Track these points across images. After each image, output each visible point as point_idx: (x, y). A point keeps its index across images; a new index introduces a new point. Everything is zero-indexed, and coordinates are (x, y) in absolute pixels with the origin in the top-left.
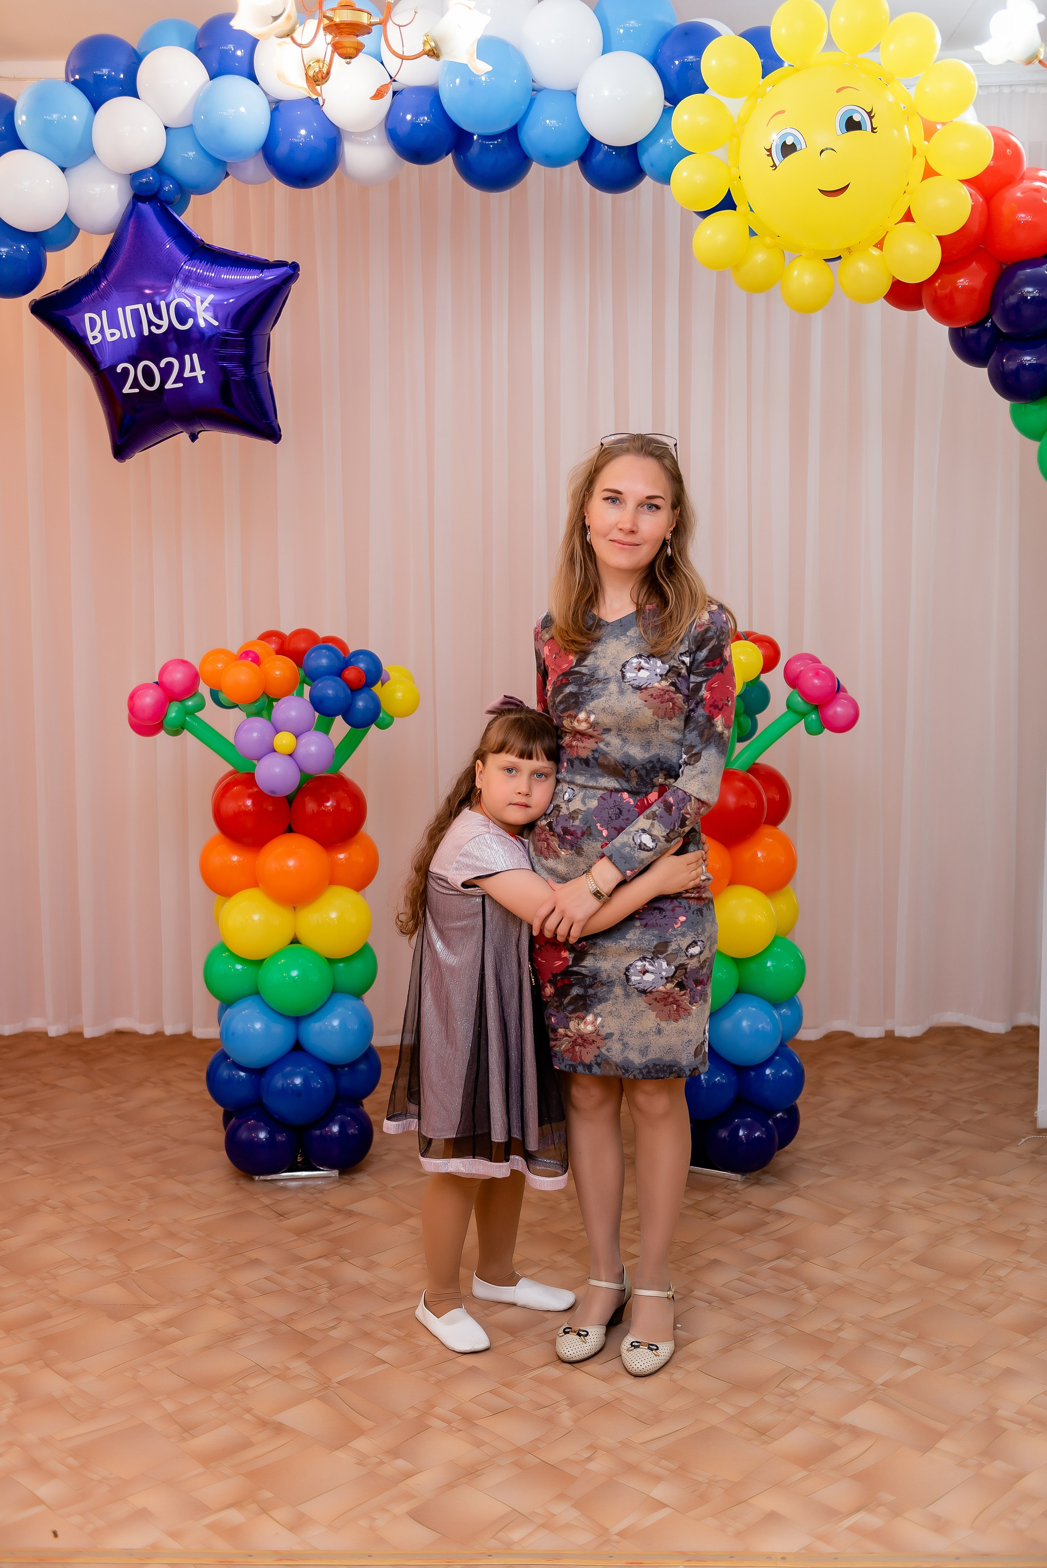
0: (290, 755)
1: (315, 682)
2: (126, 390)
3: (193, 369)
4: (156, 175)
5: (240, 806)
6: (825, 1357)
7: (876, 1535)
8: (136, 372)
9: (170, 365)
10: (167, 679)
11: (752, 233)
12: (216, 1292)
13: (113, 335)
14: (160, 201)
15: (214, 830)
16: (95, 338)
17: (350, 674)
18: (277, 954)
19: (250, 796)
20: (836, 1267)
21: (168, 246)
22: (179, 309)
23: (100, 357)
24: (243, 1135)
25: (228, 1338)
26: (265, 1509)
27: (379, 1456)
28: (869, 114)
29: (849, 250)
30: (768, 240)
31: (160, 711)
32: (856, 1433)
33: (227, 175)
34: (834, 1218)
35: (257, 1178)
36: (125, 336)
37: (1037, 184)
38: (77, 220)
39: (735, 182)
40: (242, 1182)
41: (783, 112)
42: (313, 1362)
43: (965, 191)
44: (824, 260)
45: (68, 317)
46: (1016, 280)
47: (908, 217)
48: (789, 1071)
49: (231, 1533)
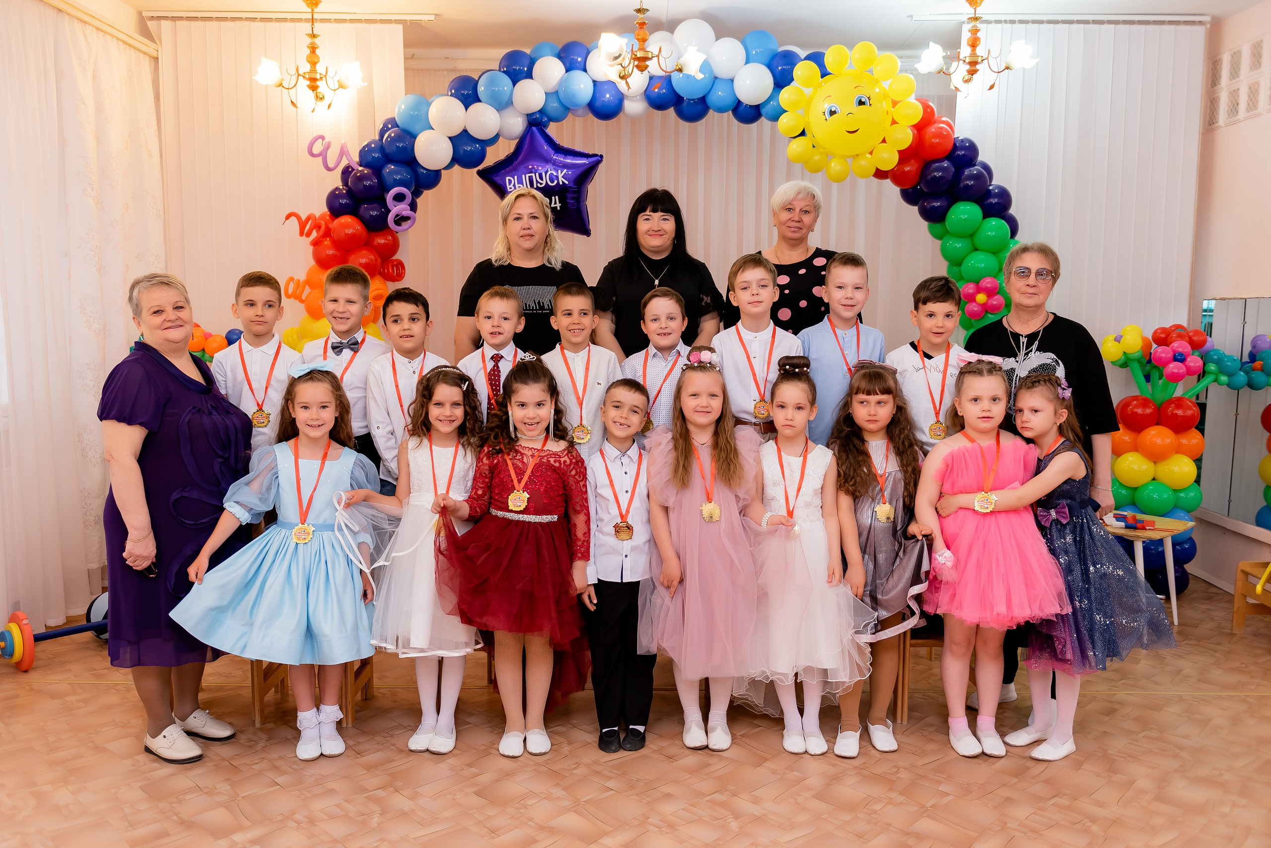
4: (539, 114)
11: (813, 147)
14: (540, 125)
21: (545, 147)
22: (551, 176)
28: (869, 98)
29: (857, 155)
30: (821, 150)
33: (570, 114)
37: (941, 125)
38: (502, 134)
39: (807, 126)
41: (831, 96)
43: (910, 131)
45: (496, 178)
46: (931, 168)
47: (884, 141)
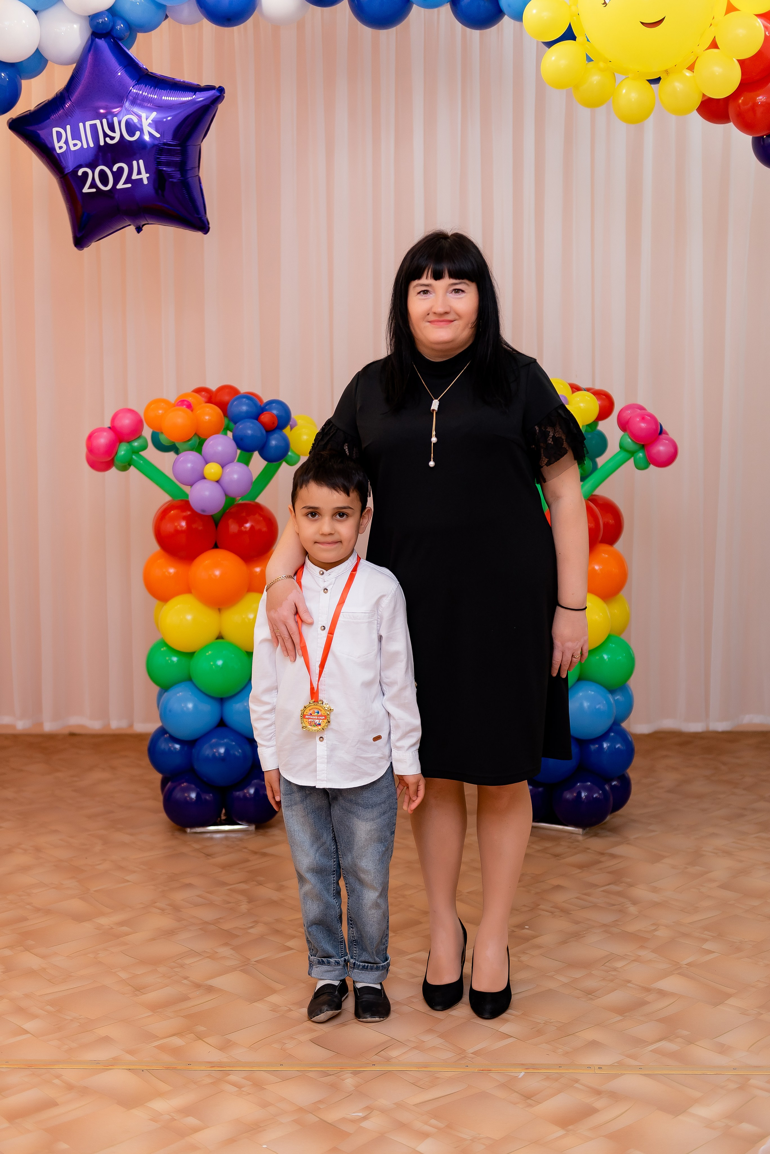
0: (217, 482)
1: (237, 424)
2: (86, 190)
3: (139, 173)
4: (110, 16)
5: (176, 527)
6: (642, 947)
7: (673, 1055)
8: (93, 175)
9: (121, 169)
10: (118, 424)
11: (589, 59)
12: (158, 904)
13: (75, 145)
14: (114, 38)
15: (155, 547)
16: (61, 148)
17: (265, 418)
18: (206, 647)
19: (185, 518)
20: (655, 890)
21: (119, 74)
22: (128, 124)
23: (64, 163)
24: (178, 795)
25: (169, 934)
26: (199, 1037)
27: (288, 1006)
29: (667, 72)
30: (602, 64)
31: (111, 449)
32: (662, 993)
33: (167, 17)
34: (657, 858)
35: (188, 830)
36: (85, 146)
38: (46, 54)
39: (575, 18)
40: (177, 833)
42: (235, 948)
43: (759, 23)
44: (649, 81)
45: (38, 132)
47: (714, 45)
48: (622, 745)
49: (175, 1051)
